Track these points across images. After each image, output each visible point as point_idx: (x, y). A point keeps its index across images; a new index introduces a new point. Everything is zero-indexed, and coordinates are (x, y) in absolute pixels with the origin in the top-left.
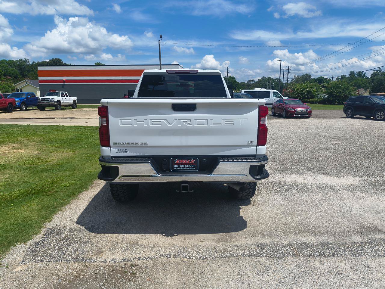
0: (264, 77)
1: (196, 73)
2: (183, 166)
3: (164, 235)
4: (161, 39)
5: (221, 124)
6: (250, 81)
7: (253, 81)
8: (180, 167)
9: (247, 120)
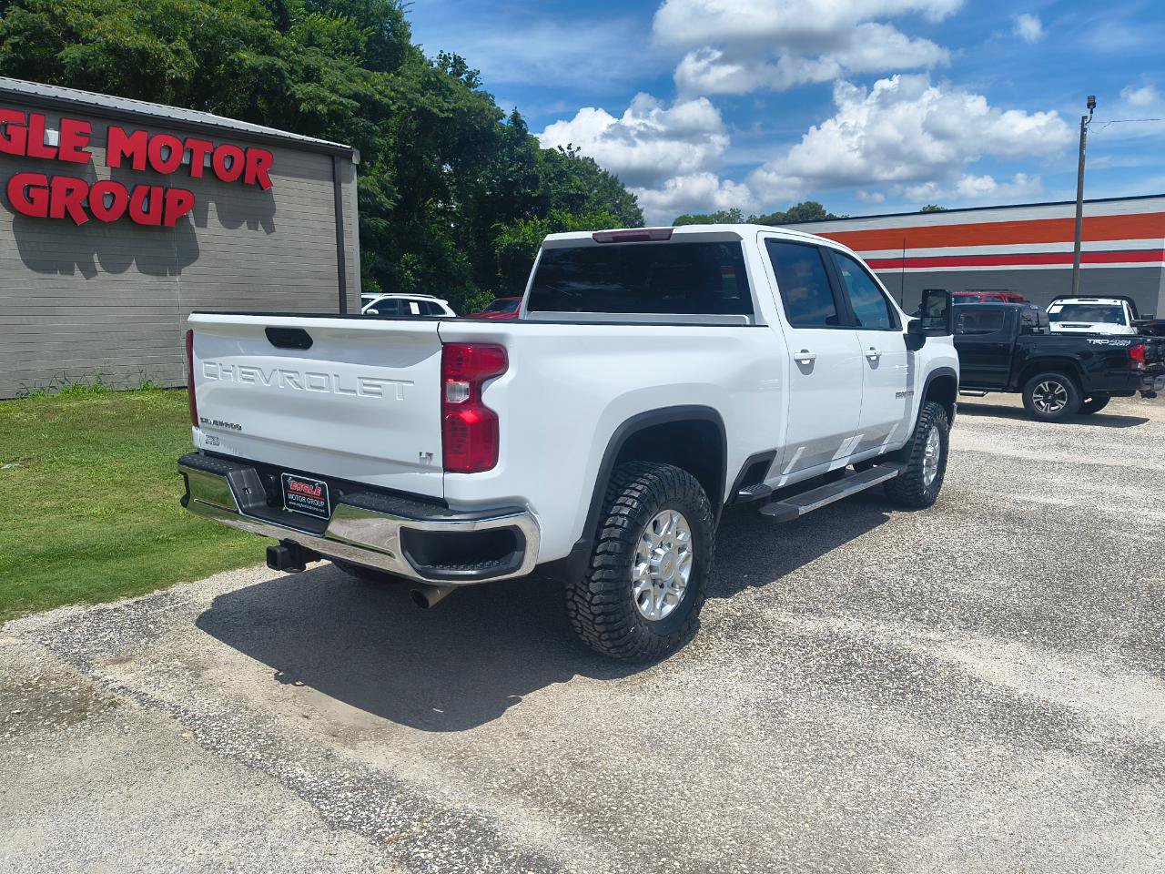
1: (667, 236)
2: (303, 499)
3: (300, 683)
4: (1092, 112)
5: (355, 391)
8: (299, 502)
9: (412, 385)
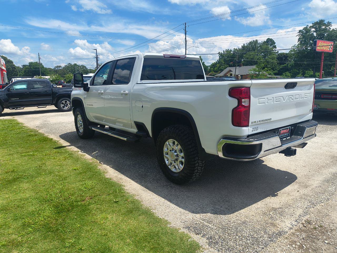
0: (70, 64)
1: (184, 58)
5: (304, 98)
6: (57, 67)
7: (60, 67)
8: (284, 136)
